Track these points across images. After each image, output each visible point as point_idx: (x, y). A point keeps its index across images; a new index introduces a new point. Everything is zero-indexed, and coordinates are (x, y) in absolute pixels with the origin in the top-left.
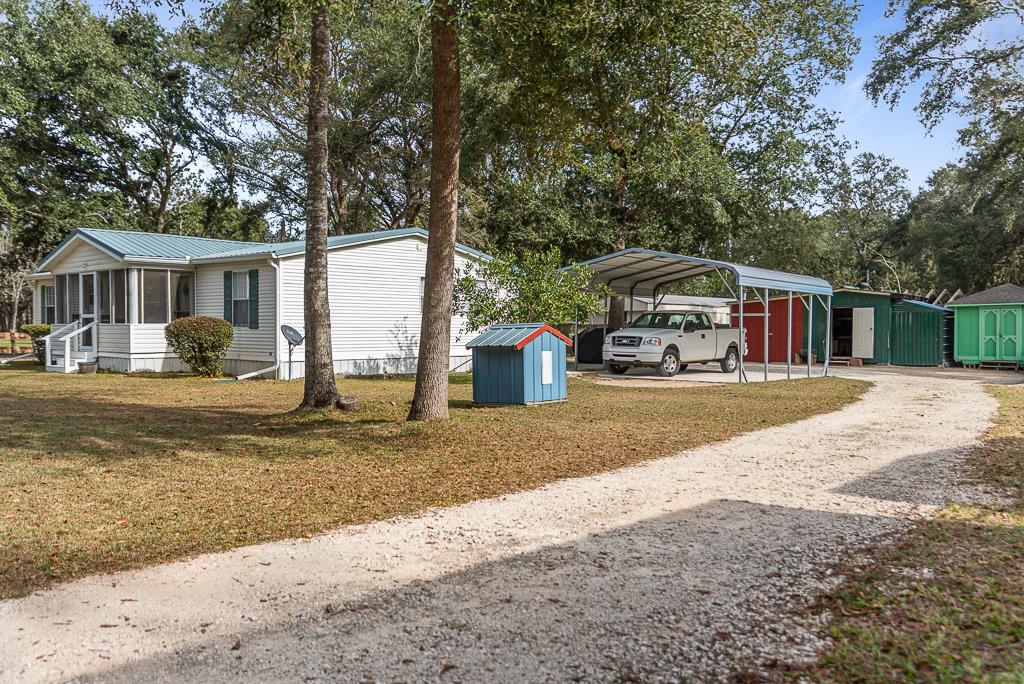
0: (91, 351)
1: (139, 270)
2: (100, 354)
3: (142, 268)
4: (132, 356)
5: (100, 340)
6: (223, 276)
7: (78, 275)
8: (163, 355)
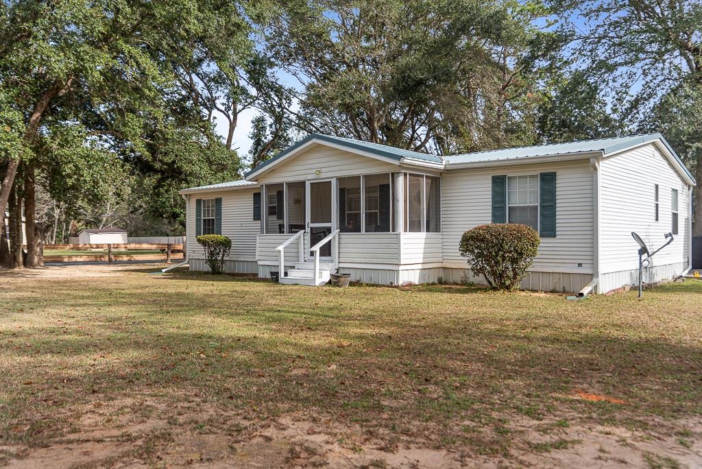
0: (332, 261)
1: (405, 174)
2: (342, 265)
3: (408, 172)
4: (401, 268)
5: (341, 250)
6: (490, 181)
7: (304, 183)
8: (420, 266)
